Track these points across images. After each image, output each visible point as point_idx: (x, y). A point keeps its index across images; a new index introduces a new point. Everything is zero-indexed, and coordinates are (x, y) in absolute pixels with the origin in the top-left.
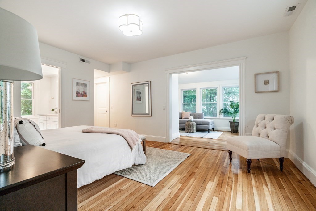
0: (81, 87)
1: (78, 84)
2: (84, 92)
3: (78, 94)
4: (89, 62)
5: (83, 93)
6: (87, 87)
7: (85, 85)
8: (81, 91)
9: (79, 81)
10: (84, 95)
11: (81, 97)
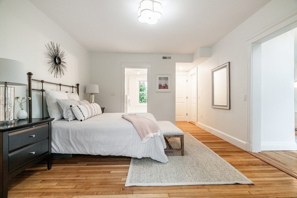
0: (162, 80)
1: (160, 78)
2: (165, 84)
3: (160, 87)
4: (170, 58)
5: (165, 86)
6: (168, 80)
7: (167, 79)
8: (163, 84)
9: (161, 76)
10: (166, 87)
11: (163, 89)
